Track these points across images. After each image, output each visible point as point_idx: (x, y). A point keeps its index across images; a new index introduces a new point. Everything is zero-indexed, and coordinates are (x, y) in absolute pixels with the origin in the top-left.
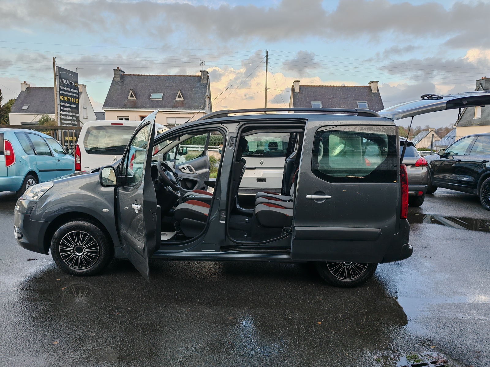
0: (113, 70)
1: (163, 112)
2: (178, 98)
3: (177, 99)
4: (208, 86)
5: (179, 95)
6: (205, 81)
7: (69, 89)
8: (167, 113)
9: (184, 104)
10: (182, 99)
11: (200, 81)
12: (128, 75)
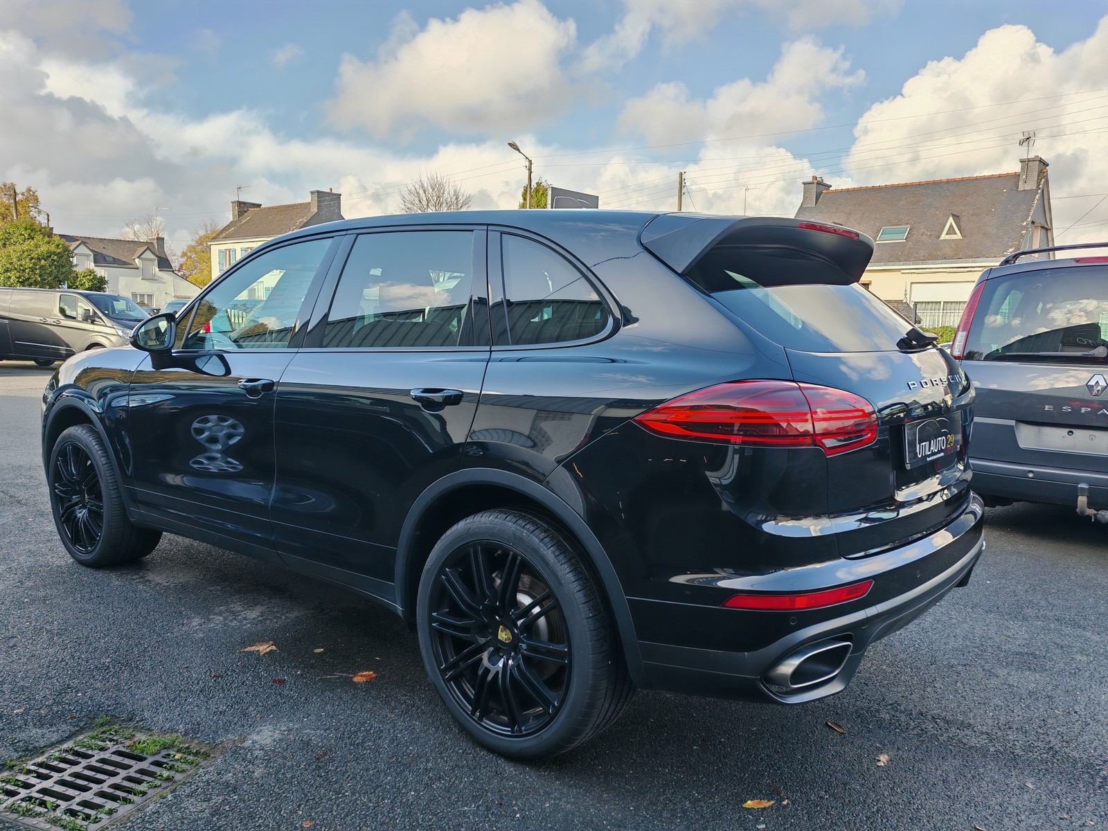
0: (804, 183)
1: (902, 271)
2: (947, 234)
3: (944, 236)
4: (1037, 196)
5: (951, 226)
6: (1031, 185)
8: (912, 273)
9: (961, 248)
10: (958, 236)
11: (1018, 188)
12: (836, 192)
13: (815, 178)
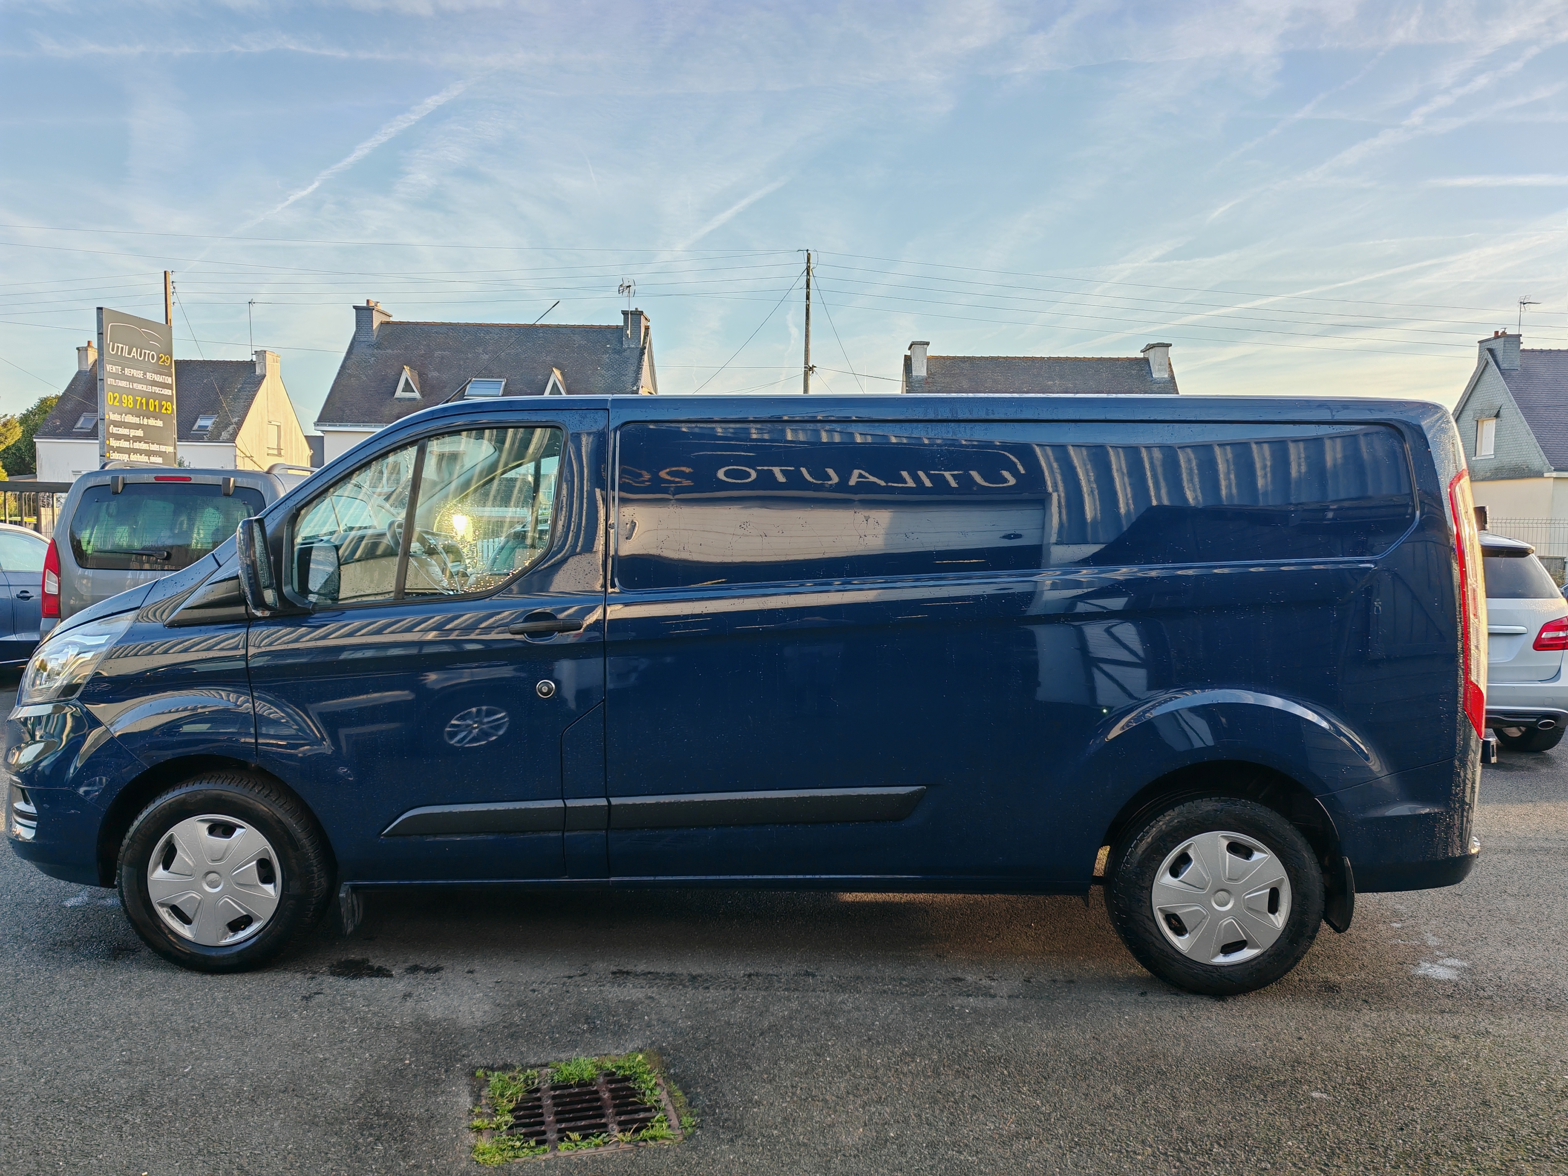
0: (355, 307)
4: (646, 355)
5: (555, 384)
6: (635, 343)
7: (139, 374)
11: (622, 344)
13: (368, 301)
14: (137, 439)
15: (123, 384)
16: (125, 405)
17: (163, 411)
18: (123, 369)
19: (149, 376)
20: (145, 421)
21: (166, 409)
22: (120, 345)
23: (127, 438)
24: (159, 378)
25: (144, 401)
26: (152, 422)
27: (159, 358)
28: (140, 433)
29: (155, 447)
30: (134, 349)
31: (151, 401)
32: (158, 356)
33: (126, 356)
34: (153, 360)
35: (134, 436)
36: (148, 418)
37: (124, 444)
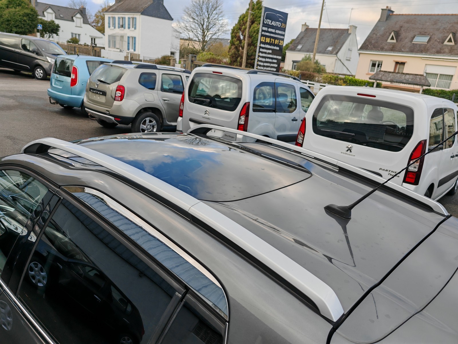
1: (422, 58)
2: (447, 42)
5: (450, 39)
7: (273, 31)
8: (427, 60)
9: (454, 50)
10: (452, 44)
12: (396, 15)
13: (387, 7)
14: (269, 53)
15: (267, 34)
16: (266, 42)
17: (280, 44)
18: (268, 29)
19: (277, 31)
20: (273, 47)
21: (281, 43)
22: (268, 20)
23: (265, 53)
24: (280, 32)
25: (274, 40)
26: (275, 48)
27: (281, 25)
28: (270, 51)
29: (275, 57)
30: (273, 22)
31: (276, 40)
32: (281, 24)
33: (270, 24)
34: (279, 25)
35: (268, 53)
36: (274, 46)
37: (264, 55)
